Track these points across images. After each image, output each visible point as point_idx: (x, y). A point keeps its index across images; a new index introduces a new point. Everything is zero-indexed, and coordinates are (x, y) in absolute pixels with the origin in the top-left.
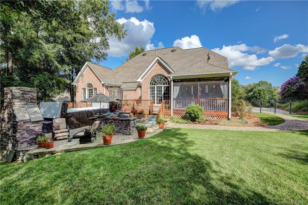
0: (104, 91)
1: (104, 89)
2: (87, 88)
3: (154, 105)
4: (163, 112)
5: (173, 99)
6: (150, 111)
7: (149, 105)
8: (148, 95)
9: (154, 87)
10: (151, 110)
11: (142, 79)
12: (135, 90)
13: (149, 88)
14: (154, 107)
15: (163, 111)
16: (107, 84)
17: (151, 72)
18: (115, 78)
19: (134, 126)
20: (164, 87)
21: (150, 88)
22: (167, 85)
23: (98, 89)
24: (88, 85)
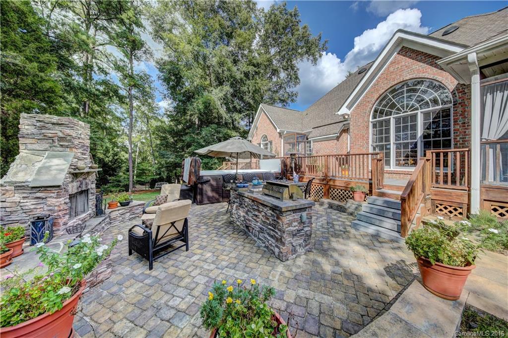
0: (281, 144)
1: (281, 141)
2: (262, 143)
3: (386, 168)
4: (427, 192)
5: (483, 144)
6: (371, 184)
7: (370, 169)
8: (368, 143)
9: (388, 122)
10: (374, 181)
11: (349, 107)
12: (338, 138)
13: (371, 125)
14: (386, 175)
15: (427, 188)
16: (285, 132)
17: (375, 85)
18: (302, 123)
19: (299, 231)
20: (426, 115)
21: (374, 126)
22: (441, 106)
23: (273, 143)
24: (263, 138)
